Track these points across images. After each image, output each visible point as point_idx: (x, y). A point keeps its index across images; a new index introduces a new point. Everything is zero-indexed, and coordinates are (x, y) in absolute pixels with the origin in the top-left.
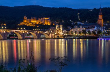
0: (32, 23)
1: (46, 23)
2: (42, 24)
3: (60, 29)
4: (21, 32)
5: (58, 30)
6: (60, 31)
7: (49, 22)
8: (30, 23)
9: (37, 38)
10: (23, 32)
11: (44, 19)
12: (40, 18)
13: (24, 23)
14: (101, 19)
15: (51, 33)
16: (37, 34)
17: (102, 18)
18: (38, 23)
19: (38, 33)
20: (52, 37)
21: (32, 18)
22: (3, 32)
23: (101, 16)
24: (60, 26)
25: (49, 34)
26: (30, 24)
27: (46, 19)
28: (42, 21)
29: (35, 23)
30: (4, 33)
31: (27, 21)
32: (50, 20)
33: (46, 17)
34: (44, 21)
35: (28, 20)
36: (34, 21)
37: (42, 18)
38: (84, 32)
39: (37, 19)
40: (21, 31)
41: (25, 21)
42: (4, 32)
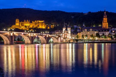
0: (26, 26)
1: (40, 27)
2: (36, 27)
3: (67, 33)
4: (29, 35)
5: (66, 33)
6: (68, 34)
7: (43, 26)
8: (23, 26)
9: (45, 42)
10: (32, 35)
11: (39, 23)
12: (34, 21)
13: (16, 26)
14: (106, 23)
15: (60, 37)
16: (45, 37)
17: (107, 21)
18: (31, 27)
19: (47, 36)
20: (61, 41)
21: (25, 21)
22: (10, 34)
23: (105, 19)
24: (68, 29)
25: (58, 38)
26: (23, 28)
27: (41, 22)
28: (36, 24)
29: (29, 26)
30: (12, 37)
31: (19, 24)
32: (45, 23)
33: (40, 20)
34: (38, 24)
35: (21, 23)
36: (27, 25)
37: (35, 21)
38: (98, 35)
39: (31, 22)
40: (30, 33)
41: (17, 24)
42: (12, 34)
